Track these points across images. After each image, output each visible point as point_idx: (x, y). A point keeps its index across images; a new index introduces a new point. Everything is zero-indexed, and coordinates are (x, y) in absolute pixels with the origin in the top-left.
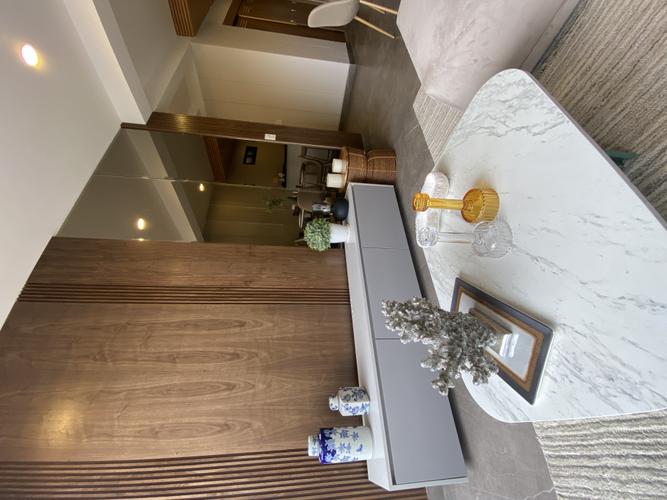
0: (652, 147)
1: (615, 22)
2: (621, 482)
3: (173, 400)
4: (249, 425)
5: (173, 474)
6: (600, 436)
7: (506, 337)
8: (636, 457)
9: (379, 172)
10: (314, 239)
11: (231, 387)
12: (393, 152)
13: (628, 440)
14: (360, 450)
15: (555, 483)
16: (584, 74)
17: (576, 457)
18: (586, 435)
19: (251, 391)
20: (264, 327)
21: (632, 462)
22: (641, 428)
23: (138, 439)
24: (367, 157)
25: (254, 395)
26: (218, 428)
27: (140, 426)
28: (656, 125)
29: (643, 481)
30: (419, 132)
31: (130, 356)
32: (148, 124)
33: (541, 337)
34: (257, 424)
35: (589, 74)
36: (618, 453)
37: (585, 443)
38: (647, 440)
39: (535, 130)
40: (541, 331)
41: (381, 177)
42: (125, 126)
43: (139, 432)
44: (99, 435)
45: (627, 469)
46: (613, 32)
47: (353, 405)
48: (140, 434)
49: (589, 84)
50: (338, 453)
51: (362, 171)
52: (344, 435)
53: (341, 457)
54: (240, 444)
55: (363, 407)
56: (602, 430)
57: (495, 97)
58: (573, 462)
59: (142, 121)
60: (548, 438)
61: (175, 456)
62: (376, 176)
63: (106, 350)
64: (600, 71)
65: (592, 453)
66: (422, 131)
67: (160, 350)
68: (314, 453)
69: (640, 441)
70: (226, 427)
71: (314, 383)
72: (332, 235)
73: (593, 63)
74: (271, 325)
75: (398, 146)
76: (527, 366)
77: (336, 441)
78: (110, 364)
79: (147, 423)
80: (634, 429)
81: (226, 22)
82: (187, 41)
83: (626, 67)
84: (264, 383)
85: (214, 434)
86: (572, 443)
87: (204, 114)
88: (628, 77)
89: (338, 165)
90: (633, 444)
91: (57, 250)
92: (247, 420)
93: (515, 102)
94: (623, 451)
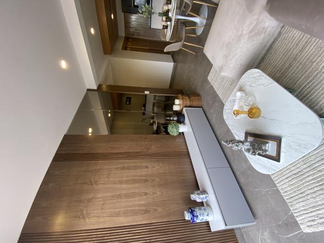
0: (299, 88)
1: (282, 52)
2: (314, 198)
3: (123, 200)
4: (156, 210)
5: (127, 233)
6: (303, 184)
7: (267, 144)
8: (316, 186)
9: (195, 103)
10: (173, 130)
11: (146, 194)
12: (200, 96)
13: (312, 182)
14: (208, 215)
15: (291, 209)
16: (274, 68)
17: (297, 195)
18: (298, 186)
19: (155, 195)
20: (156, 168)
21: (316, 189)
22: (316, 176)
23: (111, 218)
24: (190, 98)
25: (157, 197)
26: (144, 212)
27: (111, 212)
28: (299, 81)
29: (321, 194)
30: (212, 87)
31: (103, 182)
32: (98, 88)
33: (278, 141)
34: (160, 209)
35: (276, 67)
36: (310, 188)
37: (299, 189)
38: (319, 179)
39: (265, 85)
40: (278, 140)
41: (196, 105)
42: (88, 90)
43: (111, 215)
44: (93, 217)
45: (315, 192)
46: (282, 55)
47: (202, 196)
48: (111, 216)
49: (276, 70)
50: (199, 217)
51: (188, 103)
52: (200, 209)
53: (200, 219)
54: (154, 218)
55: (206, 197)
56: (303, 182)
57: (250, 76)
58: (296, 197)
59: (96, 88)
60: (286, 192)
61: (127, 225)
62: (194, 105)
63: (92, 180)
64: (280, 67)
65: (302, 191)
66: (213, 87)
67: (115, 179)
68: (189, 217)
69: (316, 180)
70: (147, 211)
71: (181, 191)
72: (180, 129)
73: (277, 64)
74: (159, 167)
75: (201, 93)
76: (276, 152)
77: (197, 212)
78: (95, 186)
79: (113, 210)
80: (314, 177)
81: (122, 49)
82: (109, 57)
83: (287, 65)
84: (160, 192)
85: (141, 214)
86: (294, 190)
87: (112, 84)
88: (289, 68)
89: (177, 102)
90: (314, 183)
91: (67, 140)
92: (156, 208)
93: (257, 78)
94: (312, 186)
